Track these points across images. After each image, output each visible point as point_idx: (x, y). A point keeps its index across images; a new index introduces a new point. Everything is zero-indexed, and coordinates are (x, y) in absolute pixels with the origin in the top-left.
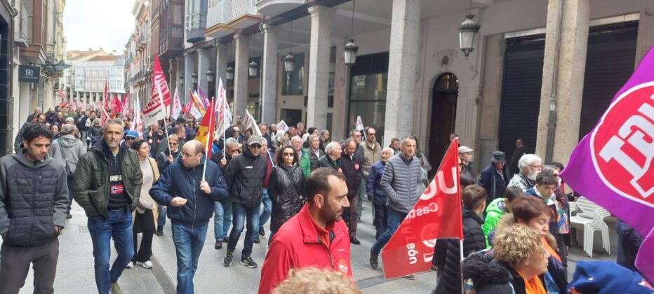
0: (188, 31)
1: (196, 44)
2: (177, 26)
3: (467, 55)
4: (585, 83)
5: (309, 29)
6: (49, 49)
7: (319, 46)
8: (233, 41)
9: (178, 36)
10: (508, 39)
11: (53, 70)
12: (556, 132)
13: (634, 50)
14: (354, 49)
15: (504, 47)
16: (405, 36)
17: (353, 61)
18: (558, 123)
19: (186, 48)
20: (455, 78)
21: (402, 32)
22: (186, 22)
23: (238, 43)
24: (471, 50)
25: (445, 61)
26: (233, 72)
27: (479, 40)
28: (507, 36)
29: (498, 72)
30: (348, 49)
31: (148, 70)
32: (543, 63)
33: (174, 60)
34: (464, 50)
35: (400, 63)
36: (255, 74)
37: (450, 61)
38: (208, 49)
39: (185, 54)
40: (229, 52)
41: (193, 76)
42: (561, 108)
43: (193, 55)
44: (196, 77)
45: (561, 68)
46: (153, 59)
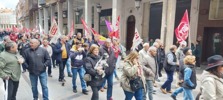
0: (39, 2)
1: (42, 6)
3: (138, 9)
4: (175, 18)
7: (88, 6)
8: (57, 5)
9: (36, 3)
10: (151, 4)
12: (167, 34)
13: (190, 7)
14: (100, 7)
15: (150, 7)
16: (117, 2)
17: (100, 12)
18: (167, 31)
19: (39, 7)
20: (134, 17)
21: (116, 2)
23: (58, 5)
24: (139, 7)
25: (131, 11)
26: (57, 16)
27: (142, 4)
28: (151, 3)
29: (148, 15)
30: (98, 7)
31: (25, 16)
32: (162, 11)
33: (35, 12)
34: (137, 7)
35: (116, 12)
36: (65, 17)
37: (133, 11)
38: (47, 7)
39: (39, 10)
40: (55, 9)
41: (42, 18)
42: (168, 26)
43: (42, 10)
44: (43, 18)
45: (168, 13)
46: (26, 12)
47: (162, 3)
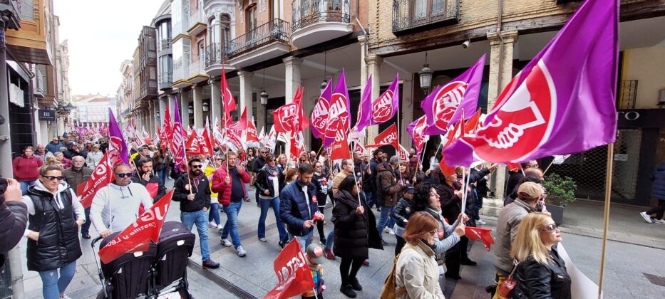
0: (160, 84)
1: (166, 92)
2: (153, 80)
5: (239, 84)
6: (60, 97)
8: (191, 90)
9: (153, 86)
11: (64, 110)
14: (266, 96)
17: (266, 103)
19: (159, 94)
22: (158, 78)
23: (194, 92)
26: (193, 109)
30: (263, 96)
31: (134, 108)
33: (152, 101)
36: (207, 110)
38: (174, 95)
39: (160, 98)
40: (189, 97)
43: (165, 99)
46: (136, 101)
47: (360, 90)
